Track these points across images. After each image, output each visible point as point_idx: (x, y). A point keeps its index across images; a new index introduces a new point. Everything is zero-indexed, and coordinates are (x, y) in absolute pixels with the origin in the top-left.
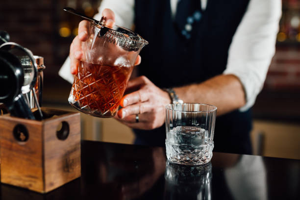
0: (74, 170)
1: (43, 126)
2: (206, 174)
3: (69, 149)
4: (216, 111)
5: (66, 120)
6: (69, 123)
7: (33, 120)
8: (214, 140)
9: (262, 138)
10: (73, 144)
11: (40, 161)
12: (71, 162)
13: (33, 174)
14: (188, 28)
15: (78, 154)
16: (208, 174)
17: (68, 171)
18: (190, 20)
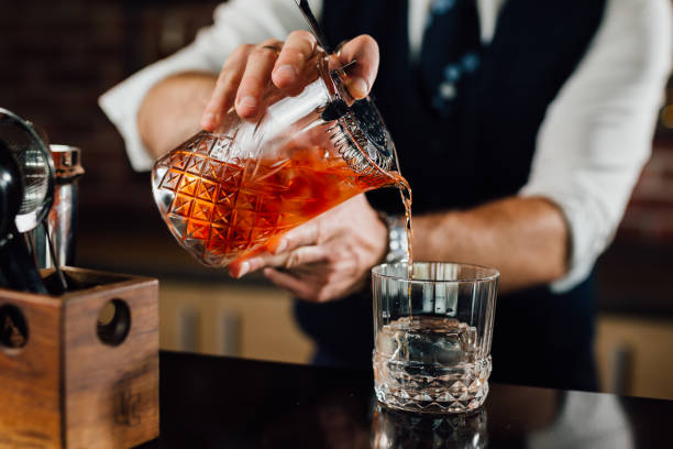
0: (143, 421)
1: (63, 309)
2: (472, 437)
3: (129, 368)
4: (497, 279)
5: (122, 297)
6: (130, 304)
7: (43, 294)
8: (492, 352)
9: (627, 360)
10: (139, 356)
11: (53, 394)
12: (134, 399)
13: (38, 428)
14: (448, 91)
15: (152, 381)
16: (476, 438)
17: (127, 423)
18: (453, 73)
